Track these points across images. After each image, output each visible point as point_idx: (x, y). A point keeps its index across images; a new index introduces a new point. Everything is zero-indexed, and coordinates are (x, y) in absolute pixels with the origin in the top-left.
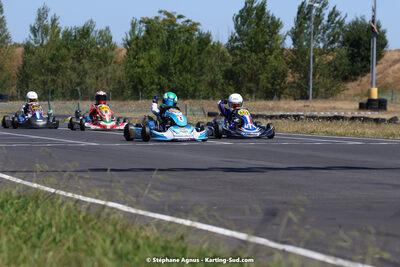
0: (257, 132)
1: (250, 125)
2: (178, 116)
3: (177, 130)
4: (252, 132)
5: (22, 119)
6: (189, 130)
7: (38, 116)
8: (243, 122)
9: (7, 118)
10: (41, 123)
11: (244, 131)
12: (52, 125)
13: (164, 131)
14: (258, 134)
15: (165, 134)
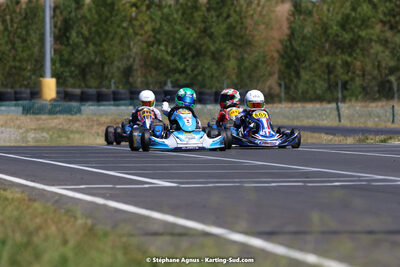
0: (276, 140)
1: (267, 130)
2: (186, 118)
3: (182, 136)
4: (269, 140)
6: (198, 136)
8: (258, 126)
11: (259, 138)
13: (166, 137)
14: (278, 143)
15: (166, 141)
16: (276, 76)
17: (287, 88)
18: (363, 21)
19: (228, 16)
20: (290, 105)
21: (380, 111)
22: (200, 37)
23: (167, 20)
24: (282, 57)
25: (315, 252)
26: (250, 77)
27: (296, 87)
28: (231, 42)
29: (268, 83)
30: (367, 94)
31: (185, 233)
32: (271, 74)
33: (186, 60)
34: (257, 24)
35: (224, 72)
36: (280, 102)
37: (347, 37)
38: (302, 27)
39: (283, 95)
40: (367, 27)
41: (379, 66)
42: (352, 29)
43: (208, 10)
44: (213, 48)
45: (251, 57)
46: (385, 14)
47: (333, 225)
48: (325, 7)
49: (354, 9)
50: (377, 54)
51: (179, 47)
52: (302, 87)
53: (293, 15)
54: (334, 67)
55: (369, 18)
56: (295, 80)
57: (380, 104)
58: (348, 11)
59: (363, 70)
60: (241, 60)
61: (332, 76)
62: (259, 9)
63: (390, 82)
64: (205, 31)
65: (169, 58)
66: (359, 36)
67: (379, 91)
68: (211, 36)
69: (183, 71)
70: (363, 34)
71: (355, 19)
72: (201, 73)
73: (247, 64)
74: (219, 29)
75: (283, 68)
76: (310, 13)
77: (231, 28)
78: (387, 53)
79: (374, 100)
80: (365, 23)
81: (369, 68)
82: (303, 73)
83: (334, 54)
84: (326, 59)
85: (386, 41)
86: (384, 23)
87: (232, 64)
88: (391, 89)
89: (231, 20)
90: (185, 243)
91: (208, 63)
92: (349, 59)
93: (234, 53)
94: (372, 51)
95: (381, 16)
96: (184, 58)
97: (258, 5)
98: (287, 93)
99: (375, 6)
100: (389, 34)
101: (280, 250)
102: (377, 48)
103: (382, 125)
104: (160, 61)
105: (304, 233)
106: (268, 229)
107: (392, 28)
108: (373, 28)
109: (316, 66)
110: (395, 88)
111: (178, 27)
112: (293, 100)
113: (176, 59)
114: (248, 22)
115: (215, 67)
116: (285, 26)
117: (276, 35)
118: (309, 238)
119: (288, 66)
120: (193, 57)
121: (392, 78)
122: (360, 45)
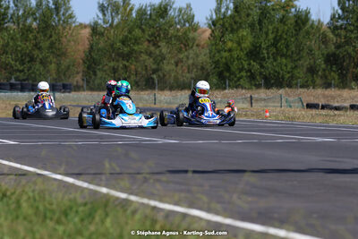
5: (32, 110)
7: (47, 106)
9: (17, 109)
10: (50, 113)
12: (62, 115)
16: (81, 74)
17: (88, 82)
18: (136, 40)
19: (51, 36)
20: (90, 93)
21: (146, 97)
22: (33, 49)
23: (12, 39)
24: (84, 62)
25: (106, 186)
26: (64, 74)
27: (93, 81)
28: (53, 52)
29: (76, 79)
30: (138, 86)
31: (24, 174)
32: (78, 73)
33: (24, 64)
34: (69, 41)
35: (48, 71)
36: (84, 90)
37: (126, 50)
38: (97, 43)
39: (85, 86)
40: (138, 44)
41: (146, 69)
42: (129, 45)
43: (38, 33)
44: (41, 57)
45: (65, 62)
46: (149, 36)
47: (118, 170)
48: (112, 31)
49: (130, 32)
50: (144, 61)
51: (19, 56)
52: (97, 82)
53: (92, 36)
54: (117, 69)
55: (140, 38)
56: (93, 77)
57: (147, 92)
58: (126, 33)
59: (136, 71)
60: (59, 65)
61: (116, 75)
62: (70, 32)
63: (153, 79)
64: (36, 45)
65: (13, 63)
66: (133, 50)
67: (145, 85)
68: (39, 49)
69: (23, 71)
70: (136, 48)
71: (131, 39)
72: (33, 72)
73: (63, 67)
74: (45, 44)
75: (85, 69)
76: (102, 34)
77: (52, 44)
78: (151, 60)
79: (143, 90)
80: (137, 41)
81: (139, 69)
82: (98, 72)
83: (118, 61)
84: (112, 64)
85: (151, 53)
86: (149, 41)
87: (53, 67)
88: (153, 83)
89: (53, 39)
90: (24, 181)
91: (38, 66)
92: (127, 64)
93: (55, 60)
94: (141, 59)
95: (147, 37)
96: (22, 63)
97: (70, 29)
98: (87, 85)
99: (143, 31)
100: (152, 48)
101: (85, 185)
102: (144, 57)
103: (148, 106)
104: (7, 65)
105: (101, 174)
106: (76, 172)
107: (154, 45)
108: (142, 44)
109: (106, 68)
110: (156, 82)
111: (19, 43)
112: (92, 89)
113: (18, 63)
114: (64, 40)
115: (42, 69)
116: (87, 42)
117: (81, 48)
118: (103, 177)
119: (88, 68)
120: (29, 62)
121: (154, 76)
122: (134, 55)
